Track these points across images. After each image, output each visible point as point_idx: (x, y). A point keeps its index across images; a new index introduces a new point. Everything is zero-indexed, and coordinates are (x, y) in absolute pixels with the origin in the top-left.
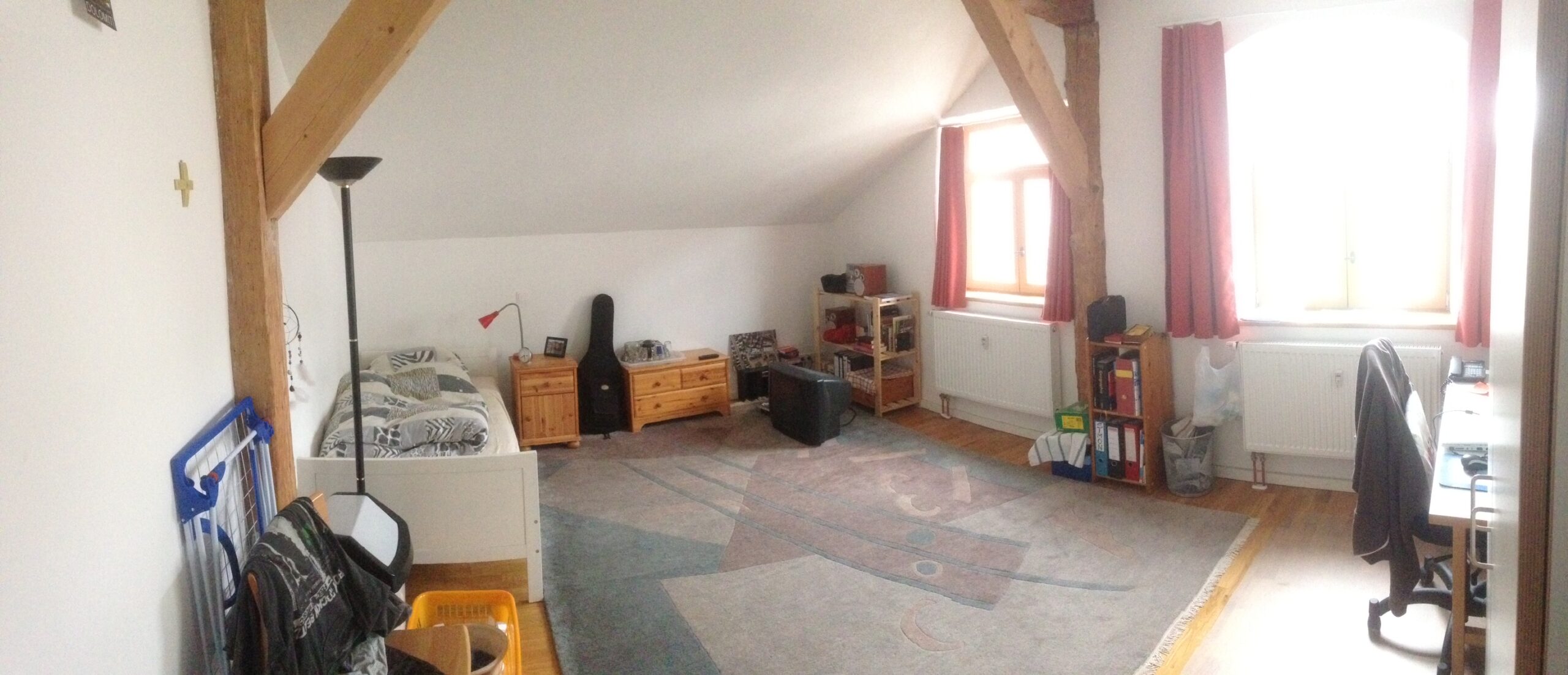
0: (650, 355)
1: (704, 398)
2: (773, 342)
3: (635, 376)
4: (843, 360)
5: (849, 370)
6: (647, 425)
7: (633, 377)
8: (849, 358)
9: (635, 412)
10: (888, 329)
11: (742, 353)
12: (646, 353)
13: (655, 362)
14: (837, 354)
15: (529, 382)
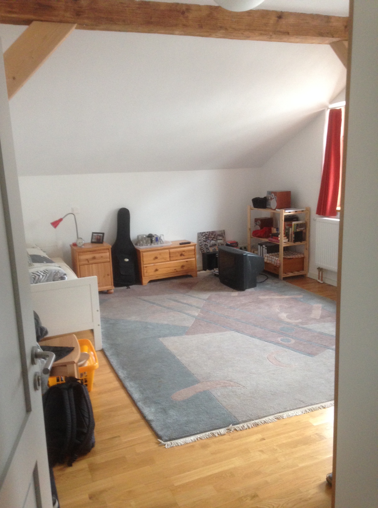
0: (152, 242)
1: (183, 267)
2: (223, 237)
3: (144, 253)
4: (263, 247)
5: (266, 253)
6: (151, 281)
7: (142, 254)
8: (266, 246)
9: (144, 273)
10: (289, 229)
11: (205, 243)
12: (150, 241)
13: (154, 246)
14: (259, 244)
15: (84, 257)
